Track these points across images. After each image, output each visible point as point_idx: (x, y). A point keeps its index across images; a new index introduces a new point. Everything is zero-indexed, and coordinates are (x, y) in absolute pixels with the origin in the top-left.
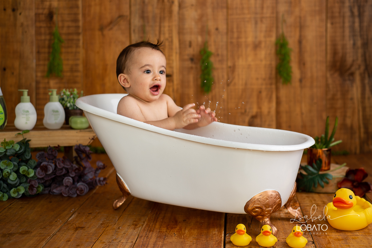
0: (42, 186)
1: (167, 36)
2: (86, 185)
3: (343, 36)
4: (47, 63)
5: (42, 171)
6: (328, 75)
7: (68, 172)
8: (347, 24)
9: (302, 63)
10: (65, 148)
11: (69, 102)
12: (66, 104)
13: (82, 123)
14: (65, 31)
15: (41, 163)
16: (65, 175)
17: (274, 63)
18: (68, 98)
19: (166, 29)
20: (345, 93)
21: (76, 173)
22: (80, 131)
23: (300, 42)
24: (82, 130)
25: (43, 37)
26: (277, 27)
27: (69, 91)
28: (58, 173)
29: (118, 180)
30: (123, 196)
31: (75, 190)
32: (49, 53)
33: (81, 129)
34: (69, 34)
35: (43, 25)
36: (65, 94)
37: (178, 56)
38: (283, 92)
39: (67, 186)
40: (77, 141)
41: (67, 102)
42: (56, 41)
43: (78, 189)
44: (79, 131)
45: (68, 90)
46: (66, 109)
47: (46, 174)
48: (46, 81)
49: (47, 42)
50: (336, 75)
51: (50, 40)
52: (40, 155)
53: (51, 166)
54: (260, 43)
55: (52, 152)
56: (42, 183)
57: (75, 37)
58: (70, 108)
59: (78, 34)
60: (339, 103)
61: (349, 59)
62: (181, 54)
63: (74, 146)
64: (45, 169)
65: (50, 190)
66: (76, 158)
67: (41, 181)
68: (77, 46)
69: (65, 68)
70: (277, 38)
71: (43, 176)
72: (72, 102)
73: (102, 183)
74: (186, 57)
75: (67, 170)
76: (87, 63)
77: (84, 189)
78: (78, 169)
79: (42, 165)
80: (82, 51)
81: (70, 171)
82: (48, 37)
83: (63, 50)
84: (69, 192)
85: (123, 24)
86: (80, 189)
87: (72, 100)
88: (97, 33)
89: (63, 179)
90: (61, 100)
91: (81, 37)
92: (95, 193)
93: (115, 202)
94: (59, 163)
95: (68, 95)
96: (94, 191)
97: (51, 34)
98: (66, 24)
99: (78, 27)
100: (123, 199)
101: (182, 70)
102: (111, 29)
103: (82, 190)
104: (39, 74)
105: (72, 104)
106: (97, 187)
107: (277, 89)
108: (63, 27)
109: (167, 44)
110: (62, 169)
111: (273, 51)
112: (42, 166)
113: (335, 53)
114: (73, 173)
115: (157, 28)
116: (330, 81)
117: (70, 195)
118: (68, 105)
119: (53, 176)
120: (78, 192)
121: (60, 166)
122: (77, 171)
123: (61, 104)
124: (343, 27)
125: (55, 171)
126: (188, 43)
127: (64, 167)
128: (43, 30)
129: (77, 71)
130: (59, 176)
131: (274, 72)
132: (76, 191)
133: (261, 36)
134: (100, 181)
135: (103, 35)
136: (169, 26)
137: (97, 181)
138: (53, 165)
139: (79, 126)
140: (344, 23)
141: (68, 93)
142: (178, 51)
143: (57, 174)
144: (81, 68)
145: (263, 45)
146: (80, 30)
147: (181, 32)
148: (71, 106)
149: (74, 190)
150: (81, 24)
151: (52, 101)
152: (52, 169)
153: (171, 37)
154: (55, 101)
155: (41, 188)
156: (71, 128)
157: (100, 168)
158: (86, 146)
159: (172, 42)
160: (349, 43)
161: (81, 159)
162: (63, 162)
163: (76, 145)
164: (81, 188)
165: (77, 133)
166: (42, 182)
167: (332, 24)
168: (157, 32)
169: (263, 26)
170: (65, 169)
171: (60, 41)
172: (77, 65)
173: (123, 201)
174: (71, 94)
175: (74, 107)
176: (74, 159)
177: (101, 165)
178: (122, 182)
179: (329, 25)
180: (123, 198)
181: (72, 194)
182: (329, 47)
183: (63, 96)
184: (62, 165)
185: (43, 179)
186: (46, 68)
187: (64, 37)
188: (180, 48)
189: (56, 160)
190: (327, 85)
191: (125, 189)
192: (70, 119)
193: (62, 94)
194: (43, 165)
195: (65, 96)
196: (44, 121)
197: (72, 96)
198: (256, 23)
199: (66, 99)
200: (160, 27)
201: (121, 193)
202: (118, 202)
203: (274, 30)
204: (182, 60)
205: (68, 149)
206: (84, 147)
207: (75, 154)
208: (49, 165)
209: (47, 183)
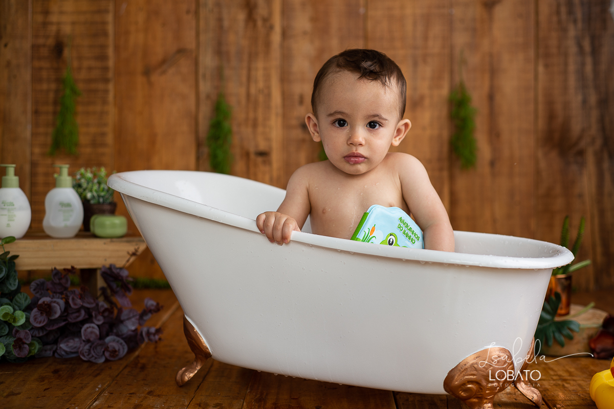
0: (39, 343)
1: (261, 84)
2: (122, 341)
3: (565, 88)
4: (51, 130)
5: (42, 313)
6: (540, 154)
7: (90, 316)
8: (572, 67)
9: (494, 134)
10: (83, 271)
11: (91, 191)
12: (84, 193)
13: (114, 226)
14: (83, 75)
15: (39, 299)
16: (83, 322)
17: (446, 134)
18: (88, 183)
19: (260, 74)
20: (568, 186)
21: (104, 317)
22: (112, 242)
23: (491, 97)
24: (114, 240)
25: (45, 86)
26: (452, 72)
27: (92, 172)
28: (72, 319)
29: (188, 329)
30: (196, 360)
31: (103, 350)
32: (55, 113)
33: (112, 238)
34: (89, 81)
35: (45, 64)
36: (82, 176)
37: (280, 120)
38: (462, 182)
39: (88, 341)
40: (106, 260)
41: (87, 191)
42: (68, 92)
43: (107, 349)
44: (109, 240)
45: (89, 170)
46: (86, 203)
47: (49, 319)
48: (49, 161)
49: (51, 96)
50: (554, 154)
51: (57, 91)
52: (38, 285)
53: (58, 303)
54: (422, 98)
55: (60, 279)
56: (40, 338)
57: (101, 86)
58: (92, 202)
59: (106, 81)
60: (559, 203)
61: (576, 127)
62: (285, 116)
63: (100, 269)
64: (47, 309)
65: (57, 349)
66: (103, 289)
67: (39, 333)
68: (105, 102)
69: (84, 140)
70: (452, 89)
71: (44, 323)
72: (96, 191)
73: (152, 337)
74: (294, 122)
75: (88, 311)
76: (120, 132)
77: (119, 350)
78: (110, 311)
79: (40, 302)
80: (112, 110)
81: (93, 314)
82: (53, 86)
83: (80, 109)
84: (89, 353)
85: (185, 65)
86: (110, 349)
87: (95, 187)
88: (140, 80)
89: (81, 328)
90: (77, 186)
91: (111, 87)
92: (138, 357)
93: (180, 372)
94: (73, 299)
95: (90, 178)
96: (137, 353)
97: (60, 81)
98: (86, 64)
99: (106, 69)
100: (196, 366)
101: (286, 144)
102: (164, 72)
103: (115, 351)
104: (37, 150)
105: (95, 194)
106: (143, 346)
107: (452, 178)
108: (80, 69)
109: (261, 98)
110: (78, 311)
111: (444, 112)
112: (41, 305)
113: (551, 116)
114: (100, 317)
115: (244, 72)
116: (543, 164)
117: (93, 360)
118: (89, 195)
119: (63, 324)
120: (107, 354)
121: (75, 304)
122: (106, 314)
123: (77, 192)
124: (565, 72)
125: (66, 314)
126: (297, 98)
127: (82, 307)
128: (44, 74)
129: (103, 145)
130: (75, 324)
131: (445, 149)
132: (104, 352)
133: (424, 87)
134: (148, 333)
135: (150, 84)
136: (265, 69)
137: (144, 334)
138: (62, 302)
139: (109, 231)
140: (566, 64)
141: (89, 175)
142: (280, 111)
143: (70, 320)
144: (110, 139)
145: (427, 102)
146: (110, 75)
147: (285, 78)
148: (93, 197)
149: (100, 350)
150: (111, 63)
151: (60, 186)
152: (60, 309)
153: (268, 87)
154: (65, 187)
155: (37, 347)
156: (95, 236)
157: (150, 311)
158: (121, 269)
159: (268, 96)
160: (576, 100)
161: (114, 292)
162: (81, 297)
163: (104, 266)
164: (114, 348)
165: (105, 244)
166: (41, 334)
167: (546, 66)
168: (244, 79)
169: (427, 71)
170: (85, 312)
171: (74, 92)
172: (103, 134)
173: (196, 369)
174: (95, 176)
175: (99, 200)
176: (99, 293)
177: (152, 305)
178: (196, 333)
179: (541, 69)
180: (195, 364)
181: (96, 358)
182: (541, 107)
183: (80, 180)
184: (79, 302)
185: (42, 328)
186: (49, 140)
187: (81, 86)
188: (284, 105)
189: (69, 294)
190: (538, 172)
191: (201, 346)
192: (92, 219)
193: (78, 177)
194: (44, 302)
195: (83, 181)
196: (45, 223)
197: (96, 181)
198: (415, 64)
199: (85, 185)
200: (249, 70)
201: (193, 355)
202: (185, 371)
203: (446, 76)
204: (286, 126)
205: (88, 274)
206: (118, 270)
207: (101, 283)
208: (55, 302)
209: (51, 337)
